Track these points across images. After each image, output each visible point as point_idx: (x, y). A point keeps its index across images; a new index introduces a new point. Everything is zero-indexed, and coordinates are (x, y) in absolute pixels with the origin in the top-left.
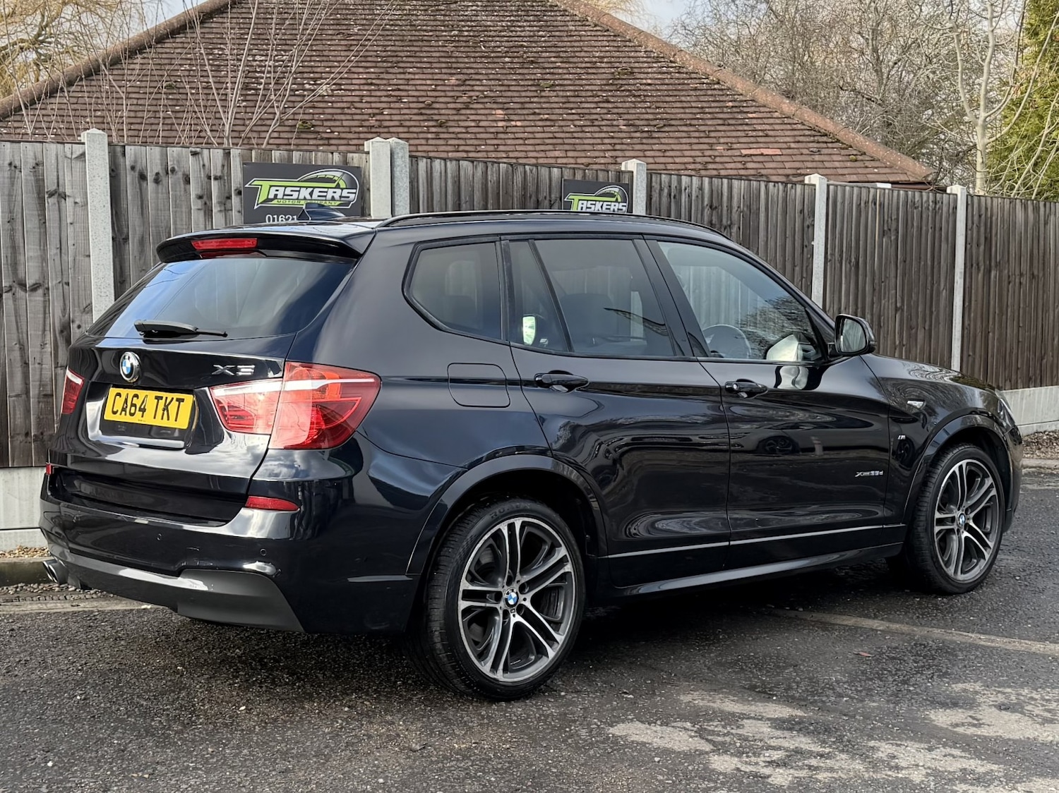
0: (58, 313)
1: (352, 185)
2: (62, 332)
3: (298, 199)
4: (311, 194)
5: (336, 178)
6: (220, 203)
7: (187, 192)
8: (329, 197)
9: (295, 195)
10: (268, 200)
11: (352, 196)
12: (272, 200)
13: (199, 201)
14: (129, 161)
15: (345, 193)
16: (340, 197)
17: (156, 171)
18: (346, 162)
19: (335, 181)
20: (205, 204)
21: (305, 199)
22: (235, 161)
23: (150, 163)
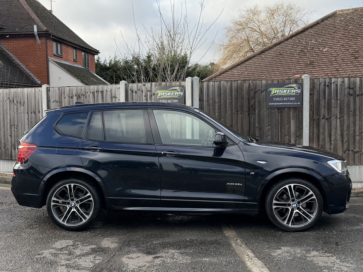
1: (182, 91)
3: (168, 95)
4: (171, 94)
5: (177, 89)
6: (149, 97)
7: (142, 95)
8: (175, 94)
9: (167, 94)
10: (160, 96)
11: (182, 94)
12: (161, 96)
13: (145, 97)
14: (129, 88)
15: (180, 93)
16: (179, 94)
17: (135, 90)
18: (180, 84)
19: (177, 90)
20: (146, 98)
22: (153, 86)
23: (134, 88)
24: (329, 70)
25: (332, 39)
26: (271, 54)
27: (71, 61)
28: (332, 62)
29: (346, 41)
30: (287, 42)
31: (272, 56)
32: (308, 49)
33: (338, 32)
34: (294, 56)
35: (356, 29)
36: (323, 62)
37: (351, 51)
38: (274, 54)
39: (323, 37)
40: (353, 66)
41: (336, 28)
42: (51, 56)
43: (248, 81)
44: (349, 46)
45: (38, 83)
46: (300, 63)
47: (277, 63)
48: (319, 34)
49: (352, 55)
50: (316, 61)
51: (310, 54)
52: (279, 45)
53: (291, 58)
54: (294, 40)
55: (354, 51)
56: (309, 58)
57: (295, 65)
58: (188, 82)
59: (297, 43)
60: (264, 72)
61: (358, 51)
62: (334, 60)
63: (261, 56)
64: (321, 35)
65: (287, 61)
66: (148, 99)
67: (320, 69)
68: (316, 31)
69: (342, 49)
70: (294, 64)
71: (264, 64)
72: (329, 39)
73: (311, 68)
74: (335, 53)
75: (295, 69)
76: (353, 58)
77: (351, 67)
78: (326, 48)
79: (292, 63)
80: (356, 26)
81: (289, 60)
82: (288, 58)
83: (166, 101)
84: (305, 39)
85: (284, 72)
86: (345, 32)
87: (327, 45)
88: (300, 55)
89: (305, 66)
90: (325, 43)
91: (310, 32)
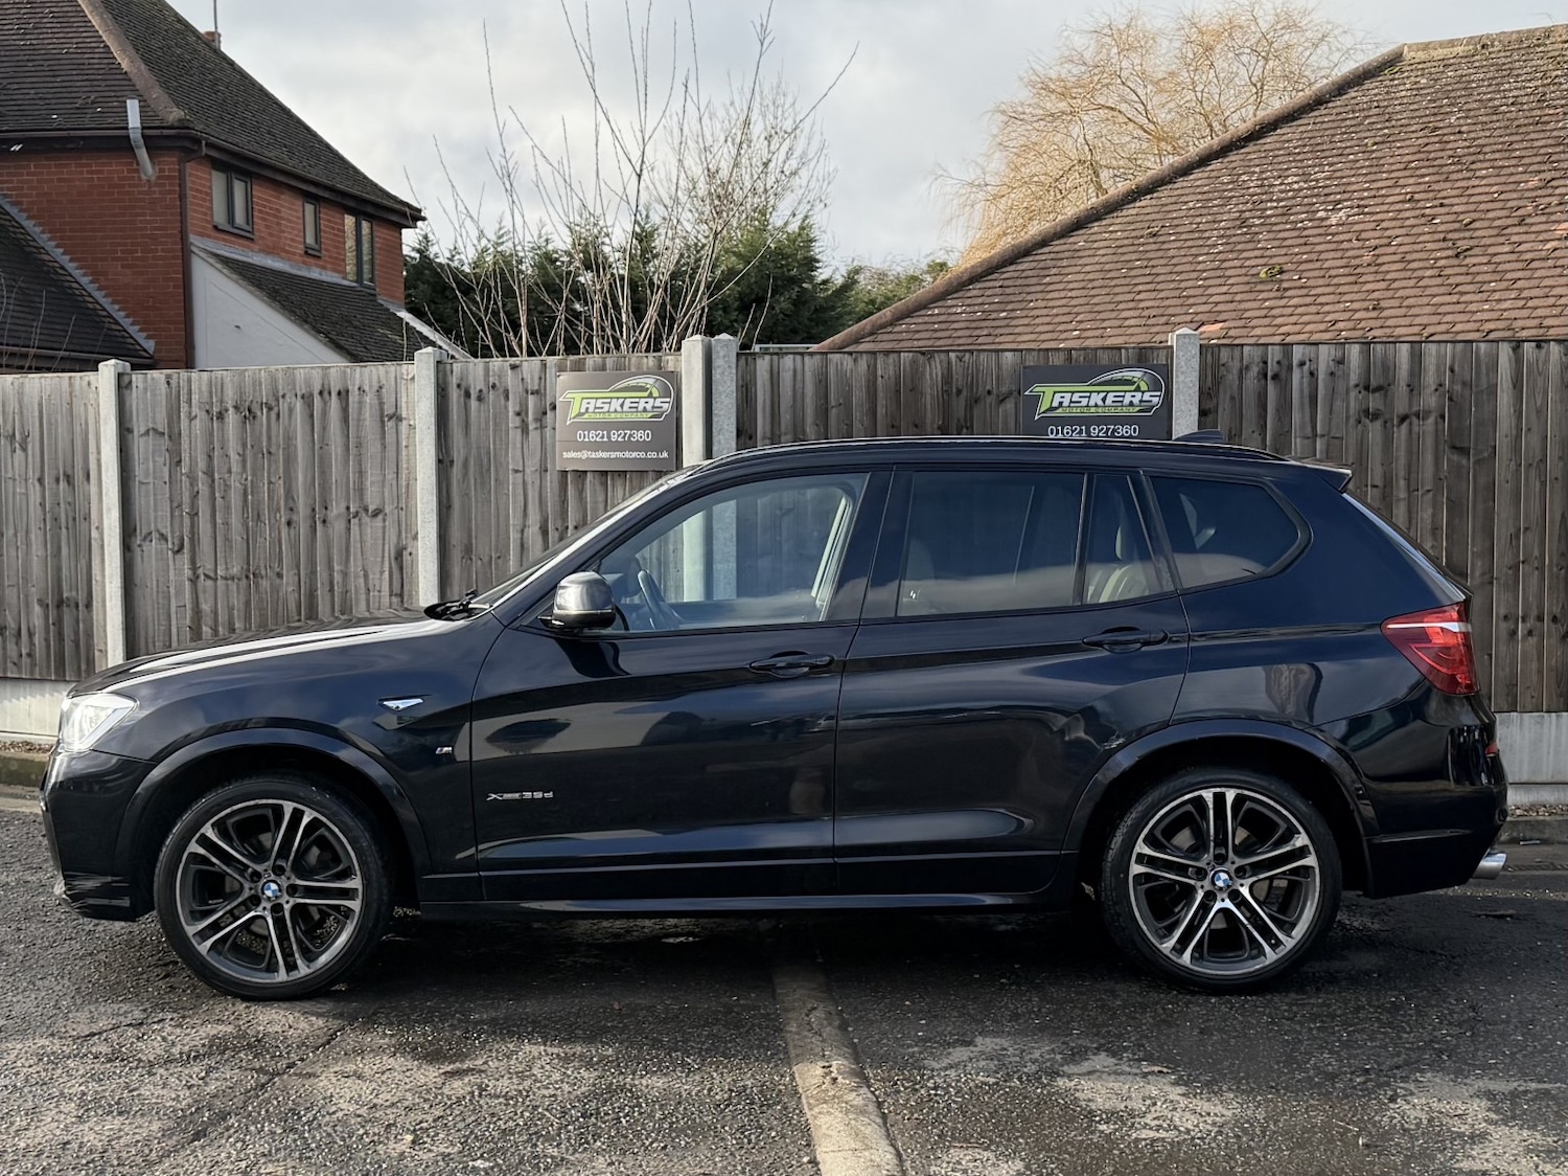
0: (394, 539)
1: (666, 393)
2: (396, 558)
3: (609, 412)
4: (622, 405)
5: (648, 386)
6: (536, 420)
7: (506, 408)
8: (641, 408)
9: (606, 407)
10: (580, 414)
11: (666, 406)
12: (584, 414)
13: (518, 419)
14: (454, 381)
15: (658, 403)
16: (653, 407)
17: (478, 388)
18: (660, 368)
19: (648, 389)
20: (523, 421)
21: (616, 411)
22: (551, 371)
23: (475, 380)
24: (1342, 306)
25: (1369, 170)
26: (1111, 232)
27: (294, 254)
28: (1358, 271)
29: (1427, 179)
30: (1185, 184)
31: (1118, 243)
32: (1269, 212)
33: (1399, 141)
34: (1209, 243)
35: (1473, 128)
36: (1322, 273)
37: (1442, 223)
38: (1126, 234)
39: (1335, 160)
40: (1442, 290)
41: (1394, 122)
42: (202, 235)
43: (943, 356)
44: (1437, 202)
45: (145, 351)
46: (1228, 273)
47: (1133, 273)
48: (1319, 148)
49: (1444, 240)
50: (1293, 267)
51: (1272, 236)
52: (1148, 197)
53: (1194, 251)
54: (1213, 174)
55: (1457, 225)
56: (1268, 253)
57: (1208, 283)
58: (689, 356)
59: (1225, 187)
60: (1076, 310)
61: (1471, 223)
62: (1369, 265)
63: (1072, 240)
64: (1327, 153)
65: (1175, 265)
66: (530, 428)
67: (1309, 300)
68: (1309, 135)
69: (1407, 214)
70: (1205, 279)
71: (1081, 277)
72: (1360, 172)
73: (1272, 295)
74: (1377, 234)
75: (1204, 299)
76: (1450, 253)
77: (1435, 296)
78: (1341, 209)
79: (1194, 275)
80: (1477, 113)
81: (1185, 260)
82: (1182, 252)
83: (603, 437)
84: (1257, 169)
85: (1160, 311)
86: (1425, 140)
87: (1346, 196)
88: (1234, 239)
89: (1247, 288)
90: (1338, 190)
91: (1285, 138)
